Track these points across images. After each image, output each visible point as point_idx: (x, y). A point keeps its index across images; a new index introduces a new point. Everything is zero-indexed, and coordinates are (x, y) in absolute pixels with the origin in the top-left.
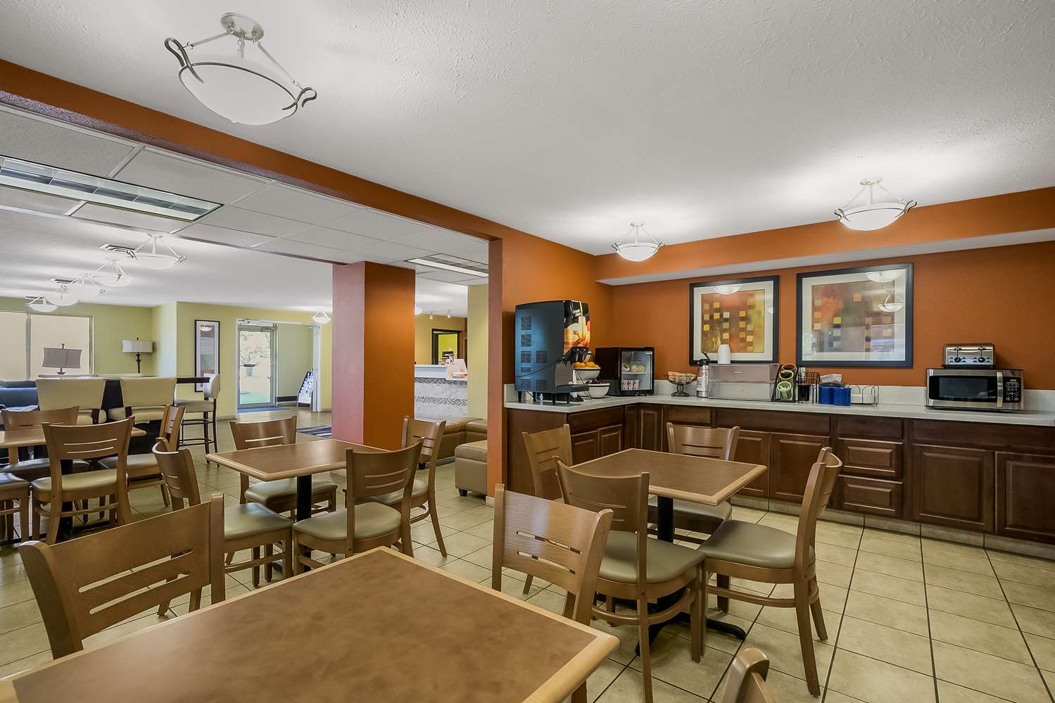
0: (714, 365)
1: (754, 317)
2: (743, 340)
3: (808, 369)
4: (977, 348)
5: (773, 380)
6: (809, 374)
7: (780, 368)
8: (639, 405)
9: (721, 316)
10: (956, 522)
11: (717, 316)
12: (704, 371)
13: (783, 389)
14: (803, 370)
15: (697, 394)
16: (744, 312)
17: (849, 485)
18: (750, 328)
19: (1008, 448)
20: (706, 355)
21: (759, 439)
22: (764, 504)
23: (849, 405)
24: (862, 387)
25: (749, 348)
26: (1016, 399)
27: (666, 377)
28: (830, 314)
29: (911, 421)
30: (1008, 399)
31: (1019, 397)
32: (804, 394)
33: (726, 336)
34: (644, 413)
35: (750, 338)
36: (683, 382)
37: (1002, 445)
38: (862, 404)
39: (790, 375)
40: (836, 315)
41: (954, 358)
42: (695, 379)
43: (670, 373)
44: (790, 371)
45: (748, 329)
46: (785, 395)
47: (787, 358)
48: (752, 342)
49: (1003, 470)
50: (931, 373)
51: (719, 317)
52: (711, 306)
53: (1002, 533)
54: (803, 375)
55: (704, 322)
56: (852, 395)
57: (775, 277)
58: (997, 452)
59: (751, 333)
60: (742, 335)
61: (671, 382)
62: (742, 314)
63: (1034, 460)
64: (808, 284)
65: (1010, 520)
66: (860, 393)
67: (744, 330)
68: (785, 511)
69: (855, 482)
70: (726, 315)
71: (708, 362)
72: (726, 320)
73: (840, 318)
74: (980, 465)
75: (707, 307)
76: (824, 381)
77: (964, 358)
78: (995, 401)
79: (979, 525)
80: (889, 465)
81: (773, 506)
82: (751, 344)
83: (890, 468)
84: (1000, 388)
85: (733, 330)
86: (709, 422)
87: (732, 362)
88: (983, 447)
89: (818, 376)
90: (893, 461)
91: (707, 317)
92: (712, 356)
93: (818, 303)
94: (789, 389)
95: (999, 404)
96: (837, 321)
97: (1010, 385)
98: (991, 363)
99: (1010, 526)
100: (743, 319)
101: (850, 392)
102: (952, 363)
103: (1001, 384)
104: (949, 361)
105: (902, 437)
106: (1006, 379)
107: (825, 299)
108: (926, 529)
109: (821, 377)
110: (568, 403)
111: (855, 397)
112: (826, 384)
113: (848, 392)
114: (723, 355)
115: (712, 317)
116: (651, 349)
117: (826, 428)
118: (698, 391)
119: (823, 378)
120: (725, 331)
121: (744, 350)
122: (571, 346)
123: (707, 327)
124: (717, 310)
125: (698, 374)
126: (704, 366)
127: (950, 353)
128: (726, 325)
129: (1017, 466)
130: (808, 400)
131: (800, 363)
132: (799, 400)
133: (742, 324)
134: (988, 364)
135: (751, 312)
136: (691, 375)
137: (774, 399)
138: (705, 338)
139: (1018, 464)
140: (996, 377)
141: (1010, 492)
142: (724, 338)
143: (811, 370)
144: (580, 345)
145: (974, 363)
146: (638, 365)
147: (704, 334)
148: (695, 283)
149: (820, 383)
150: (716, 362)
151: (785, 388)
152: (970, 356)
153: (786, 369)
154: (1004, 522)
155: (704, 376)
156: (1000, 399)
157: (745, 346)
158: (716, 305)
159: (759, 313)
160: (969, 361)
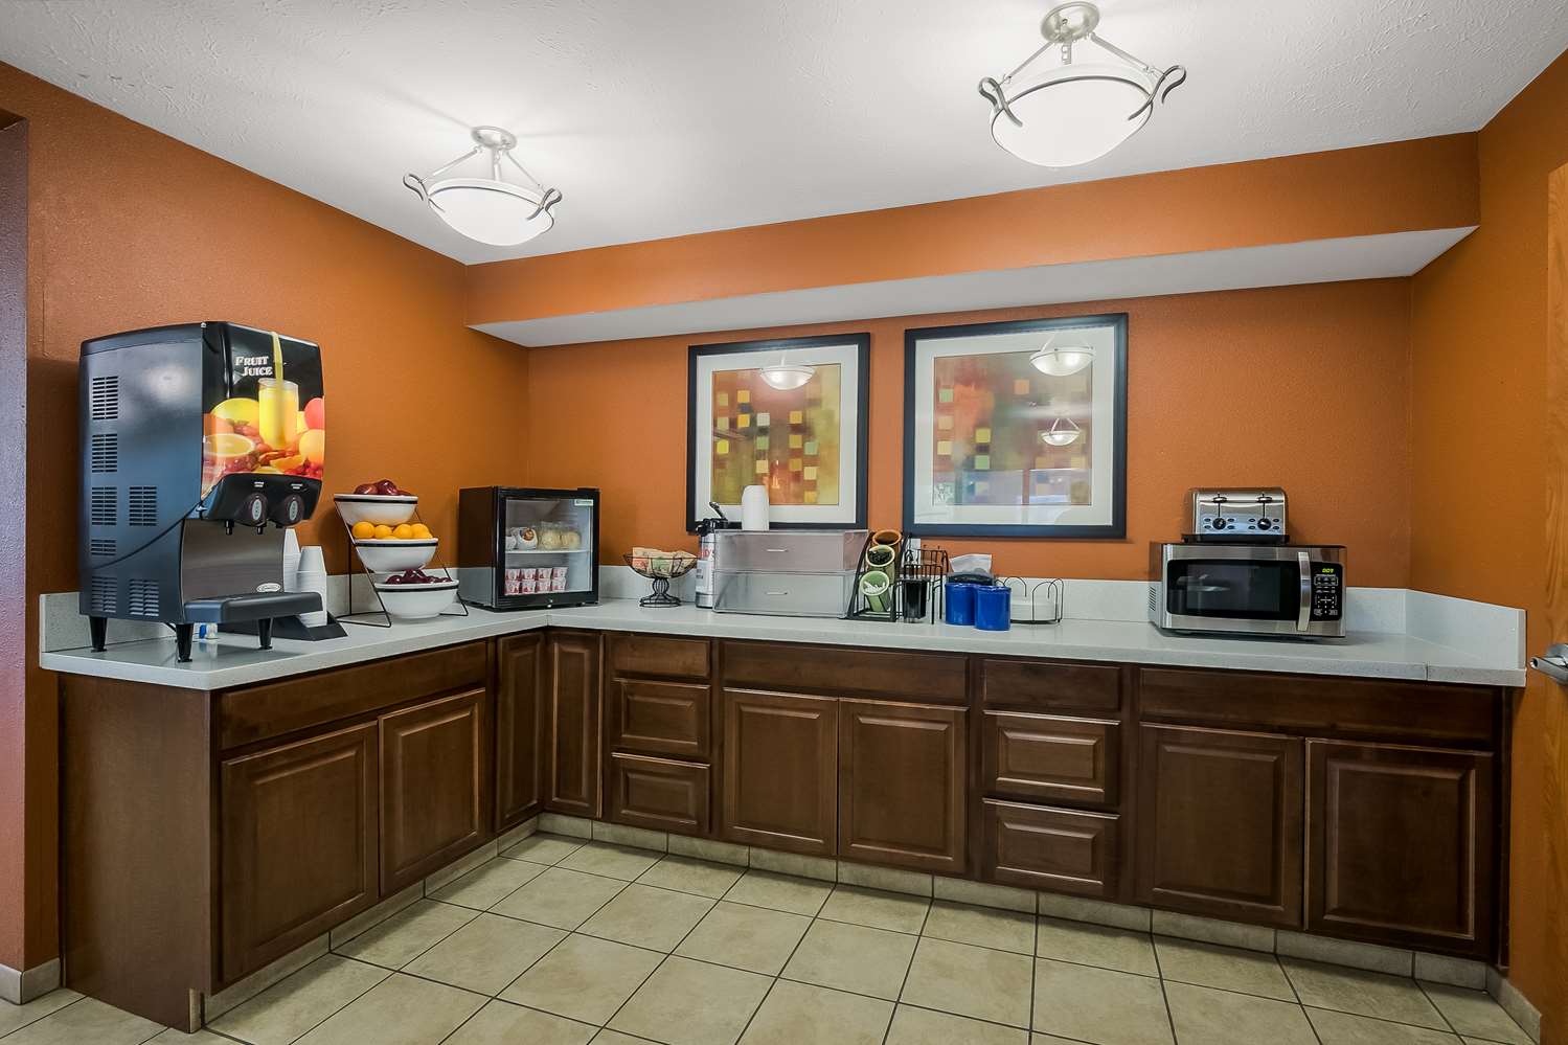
0: (733, 532)
1: (819, 426)
2: (798, 476)
3: (927, 542)
4: (1256, 498)
5: (850, 568)
6: (928, 554)
7: (870, 539)
8: (548, 633)
9: (753, 421)
10: (1226, 906)
11: (744, 421)
12: (711, 547)
13: (872, 591)
14: (915, 544)
15: (697, 598)
16: (800, 413)
17: (1007, 825)
18: (810, 449)
19: (1332, 732)
20: (716, 508)
21: (815, 716)
22: (827, 867)
23: (1006, 628)
24: (1032, 582)
25: (809, 495)
26: (1333, 612)
27: (628, 560)
28: (969, 421)
29: (1136, 668)
30: (1318, 612)
31: (1339, 607)
32: (914, 599)
33: (762, 466)
34: (562, 653)
35: (810, 473)
36: (663, 572)
37: (1322, 723)
38: (1032, 622)
39: (887, 555)
40: (981, 424)
41: (1212, 519)
42: (694, 565)
43: (637, 552)
44: (888, 548)
45: (807, 453)
46: (877, 604)
47: (886, 519)
48: (815, 481)
49: (1321, 781)
50: (1170, 553)
51: (747, 425)
52: (733, 399)
53: (1319, 929)
54: (916, 555)
55: (717, 434)
56: (1012, 602)
57: (860, 336)
58: (1309, 741)
59: (813, 461)
60: (795, 465)
61: (639, 571)
62: (795, 418)
63: (1382, 757)
64: (928, 352)
65: (1334, 900)
66: (1027, 595)
67: (798, 453)
68: (873, 883)
69: (1020, 817)
70: (763, 420)
71: (722, 524)
72: (763, 431)
73: (988, 431)
74: (1277, 769)
75: (724, 400)
76: (957, 570)
77: (1231, 520)
78: (1295, 617)
79: (1273, 912)
80: (1090, 775)
81: (847, 872)
82: (812, 485)
83: (1092, 781)
84: (1305, 587)
85: (777, 452)
86: (705, 674)
87: (773, 526)
88: (1281, 730)
89: (946, 557)
90: (1101, 765)
91: (724, 424)
92: (730, 512)
93: (947, 396)
94: (885, 587)
95: (1303, 624)
96: (983, 436)
97: (1322, 581)
98: (1282, 531)
99: (1335, 912)
100: (797, 429)
101: (1008, 597)
102: (1208, 532)
103: (1308, 578)
104: (1201, 527)
105: (1119, 709)
106: (1315, 568)
107: (960, 388)
108: (1162, 920)
109: (950, 560)
110: (265, 645)
111: (1019, 607)
112: (961, 578)
113: (1004, 595)
114: (754, 510)
115: (733, 424)
116: (592, 494)
117: (957, 685)
118: (698, 594)
119: (957, 564)
120: (760, 455)
121: (799, 499)
122: (219, 471)
123: (724, 447)
124: (747, 408)
125: (698, 551)
126: (711, 537)
127: (1205, 510)
128: (762, 443)
129: (1349, 771)
130: (923, 614)
131: (911, 530)
132: (905, 614)
133: (795, 441)
134: (1276, 533)
135: (812, 414)
136: (687, 555)
137: (853, 614)
138: (718, 471)
139: (1352, 767)
140: (1297, 563)
141: (1335, 833)
142: (758, 471)
143: (933, 545)
144: (274, 469)
145: (1250, 532)
146: (561, 532)
147: (718, 462)
148: (700, 347)
149: (949, 575)
150: (737, 526)
151: (877, 586)
152: (1242, 514)
153: (880, 542)
154: (1320, 903)
155: (710, 557)
156: (1305, 612)
157: (799, 487)
158: (743, 397)
159: (830, 416)
160: (1241, 527)
